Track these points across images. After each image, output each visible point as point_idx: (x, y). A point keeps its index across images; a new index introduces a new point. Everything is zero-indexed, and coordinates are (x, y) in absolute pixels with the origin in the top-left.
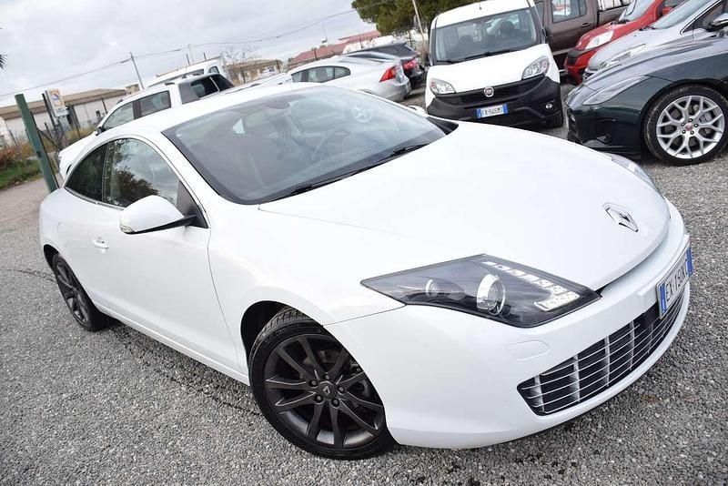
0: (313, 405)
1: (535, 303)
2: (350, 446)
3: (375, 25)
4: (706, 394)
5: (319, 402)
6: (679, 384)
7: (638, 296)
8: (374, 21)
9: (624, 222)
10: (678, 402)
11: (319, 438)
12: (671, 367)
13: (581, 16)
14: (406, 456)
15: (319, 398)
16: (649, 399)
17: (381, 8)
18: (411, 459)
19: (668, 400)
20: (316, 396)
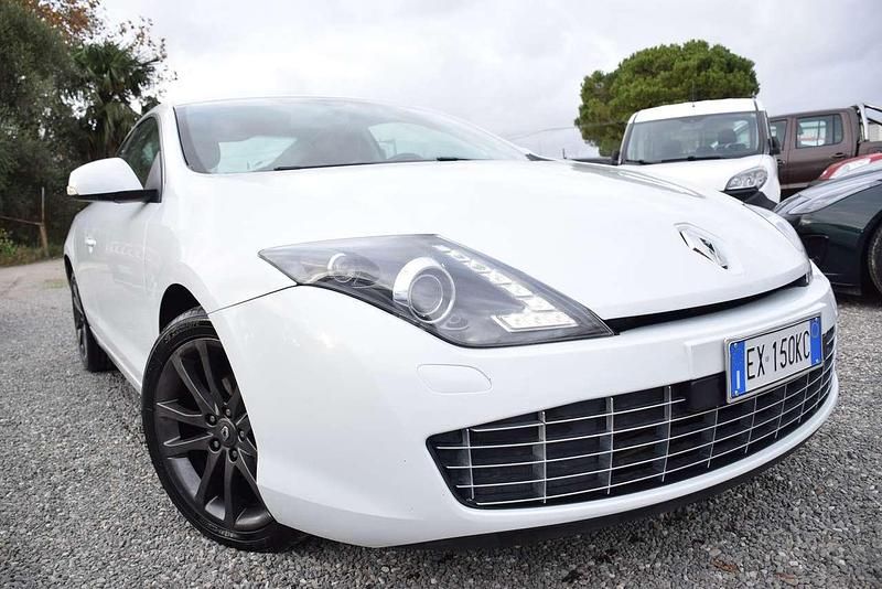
0: (206, 452)
1: (494, 318)
2: (242, 528)
3: (598, 149)
4: (824, 577)
5: (215, 449)
6: (782, 554)
7: (685, 348)
8: (597, 145)
9: (705, 249)
10: (769, 581)
11: (209, 508)
12: (781, 530)
13: (834, 144)
14: (313, 561)
15: (216, 444)
16: (723, 567)
17: (608, 129)
18: (318, 568)
19: (753, 574)
20: (213, 440)
